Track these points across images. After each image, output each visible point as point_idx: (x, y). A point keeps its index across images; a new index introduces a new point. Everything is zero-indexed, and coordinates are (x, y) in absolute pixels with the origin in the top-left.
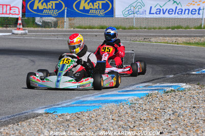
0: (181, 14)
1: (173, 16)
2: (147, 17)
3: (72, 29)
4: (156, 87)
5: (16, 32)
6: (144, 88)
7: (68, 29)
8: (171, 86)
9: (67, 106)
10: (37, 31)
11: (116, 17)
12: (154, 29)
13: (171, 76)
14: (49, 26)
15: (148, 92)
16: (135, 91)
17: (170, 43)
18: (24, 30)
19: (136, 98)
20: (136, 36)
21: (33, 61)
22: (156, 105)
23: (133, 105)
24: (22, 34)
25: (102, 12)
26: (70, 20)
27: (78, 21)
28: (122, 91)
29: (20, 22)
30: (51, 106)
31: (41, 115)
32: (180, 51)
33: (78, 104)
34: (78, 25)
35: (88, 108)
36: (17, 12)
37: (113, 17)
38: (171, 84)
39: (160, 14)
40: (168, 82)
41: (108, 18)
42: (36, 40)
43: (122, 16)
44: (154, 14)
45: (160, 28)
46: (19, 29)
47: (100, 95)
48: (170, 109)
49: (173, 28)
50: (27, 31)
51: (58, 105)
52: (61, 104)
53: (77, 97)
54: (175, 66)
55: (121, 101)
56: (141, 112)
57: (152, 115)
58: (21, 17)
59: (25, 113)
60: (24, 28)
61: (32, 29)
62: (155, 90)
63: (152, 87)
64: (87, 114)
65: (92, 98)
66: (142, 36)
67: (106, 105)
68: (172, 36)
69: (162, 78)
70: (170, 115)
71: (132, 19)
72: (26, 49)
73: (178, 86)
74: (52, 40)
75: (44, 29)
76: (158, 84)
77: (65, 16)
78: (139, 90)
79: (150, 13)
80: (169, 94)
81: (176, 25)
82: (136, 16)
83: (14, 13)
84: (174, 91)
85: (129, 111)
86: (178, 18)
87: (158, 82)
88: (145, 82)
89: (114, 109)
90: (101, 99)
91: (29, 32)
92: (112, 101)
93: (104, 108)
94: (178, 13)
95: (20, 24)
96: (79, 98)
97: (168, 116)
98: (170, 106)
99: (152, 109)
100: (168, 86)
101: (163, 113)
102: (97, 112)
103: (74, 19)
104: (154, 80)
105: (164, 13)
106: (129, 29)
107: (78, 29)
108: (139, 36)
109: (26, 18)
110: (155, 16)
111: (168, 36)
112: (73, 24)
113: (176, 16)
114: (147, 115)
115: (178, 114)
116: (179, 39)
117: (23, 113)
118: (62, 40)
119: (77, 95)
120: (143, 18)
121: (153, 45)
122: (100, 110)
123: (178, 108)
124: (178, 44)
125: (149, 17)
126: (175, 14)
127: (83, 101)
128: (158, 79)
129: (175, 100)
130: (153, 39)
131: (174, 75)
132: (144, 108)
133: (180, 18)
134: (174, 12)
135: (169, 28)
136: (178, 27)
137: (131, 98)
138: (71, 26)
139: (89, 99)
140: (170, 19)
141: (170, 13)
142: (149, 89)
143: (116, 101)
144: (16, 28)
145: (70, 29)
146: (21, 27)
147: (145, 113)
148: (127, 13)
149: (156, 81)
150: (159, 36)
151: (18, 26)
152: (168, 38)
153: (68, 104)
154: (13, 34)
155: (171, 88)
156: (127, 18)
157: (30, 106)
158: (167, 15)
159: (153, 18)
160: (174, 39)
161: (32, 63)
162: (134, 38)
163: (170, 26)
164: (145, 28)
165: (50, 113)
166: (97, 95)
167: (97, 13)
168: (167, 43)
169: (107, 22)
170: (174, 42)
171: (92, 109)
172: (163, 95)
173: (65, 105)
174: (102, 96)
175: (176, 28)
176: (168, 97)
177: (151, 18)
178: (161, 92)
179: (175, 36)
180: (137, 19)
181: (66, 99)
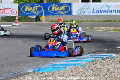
0: (111, 13)
1: (106, 14)
2: (91, 15)
3: (47, 22)
4: (97, 56)
5: (15, 24)
6: (91, 57)
7: (45, 23)
8: (106, 55)
9: (46, 68)
10: (27, 24)
11: (73, 15)
12: (95, 22)
13: (106, 49)
14: (34, 20)
15: (93, 59)
16: (85, 58)
17: (105, 30)
18: (19, 23)
19: (86, 62)
20: (85, 26)
21: (25, 41)
22: (98, 67)
23: (84, 67)
24: (18, 26)
25: (65, 12)
26: (46, 17)
27: (51, 18)
28: (78, 59)
29: (17, 18)
30: (37, 68)
31: (31, 73)
32: (111, 35)
33: (52, 67)
34: (51, 20)
35: (58, 69)
36: (15, 13)
37: (71, 15)
38: (106, 54)
39: (98, 13)
40: (104, 53)
41: (68, 16)
42: (27, 29)
43: (77, 15)
44: (95, 13)
45: (99, 21)
46: (17, 22)
47: (64, 61)
48: (106, 69)
49: (107, 21)
50: (21, 24)
51: (40, 67)
52: (43, 66)
53: (51, 63)
54: (108, 44)
55: (77, 64)
56: (89, 71)
57: (96, 72)
58: (18, 15)
59: (21, 72)
60: (19, 22)
61: (24, 22)
62: (97, 58)
63: (95, 56)
64: (57, 72)
65: (60, 63)
66: (88, 26)
67: (69, 67)
68: (106, 26)
69: (101, 50)
70: (106, 72)
71: (83, 16)
72: (21, 34)
73: (110, 55)
74: (36, 29)
75: (31, 23)
76: (99, 54)
77: (43, 15)
78: (88, 58)
79: (93, 13)
80: (105, 60)
81: (108, 20)
82: (85, 14)
83: (14, 13)
84: (108, 58)
85: (82, 70)
86: (109, 16)
87: (99, 53)
88: (91, 53)
89: (73, 69)
90: (65, 63)
91: (22, 24)
92: (72, 65)
93: (67, 69)
94: (109, 13)
95: (17, 20)
96: (53, 63)
97: (105, 73)
98: (106, 67)
99: (96, 69)
100: (105, 55)
101: (102, 71)
102: (63, 71)
103: (48, 17)
104: (96, 52)
105: (101, 13)
106: (81, 22)
107: (51, 23)
108: (87, 26)
109: (20, 16)
110: (96, 14)
111: (104, 26)
112: (48, 19)
113: (108, 14)
114: (93, 72)
115: (111, 72)
116: (110, 27)
117: (20, 72)
118: (42, 29)
119: (51, 61)
120: (89, 16)
121: (95, 31)
122: (65, 70)
123: (111, 68)
124: (109, 30)
125: (93, 15)
126: (107, 13)
127: (55, 65)
128: (99, 51)
129: (109, 64)
130: (95, 28)
131: (108, 48)
132: (91, 68)
133: (111, 16)
134: (107, 12)
135: (104, 21)
136: (110, 21)
137: (83, 63)
138: (47, 21)
139: (58, 63)
140: (104, 16)
141: (105, 12)
142: (93, 57)
143: (74, 65)
144: (15, 22)
145: (46, 23)
146: (18, 21)
147: (91, 71)
148: (80, 12)
149: (97, 52)
150: (99, 26)
151: (16, 21)
152: (103, 27)
153: (47, 66)
154: (13, 25)
155: (106, 57)
156: (79, 16)
157: (24, 67)
158: (103, 14)
159: (95, 16)
160: (107, 28)
161: (25, 43)
162: (84, 27)
163: (105, 20)
164: (90, 22)
165: (36, 72)
166: (63, 61)
167: (62, 12)
168: (104, 30)
169: (68, 18)
170: (107, 30)
171: (60, 69)
172: (102, 60)
173: (44, 67)
174: (66, 62)
175: (108, 21)
176: (105, 62)
177: (94, 16)
178: (101, 59)
179: (108, 26)
180: (85, 16)
181: (45, 63)
